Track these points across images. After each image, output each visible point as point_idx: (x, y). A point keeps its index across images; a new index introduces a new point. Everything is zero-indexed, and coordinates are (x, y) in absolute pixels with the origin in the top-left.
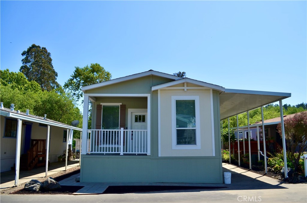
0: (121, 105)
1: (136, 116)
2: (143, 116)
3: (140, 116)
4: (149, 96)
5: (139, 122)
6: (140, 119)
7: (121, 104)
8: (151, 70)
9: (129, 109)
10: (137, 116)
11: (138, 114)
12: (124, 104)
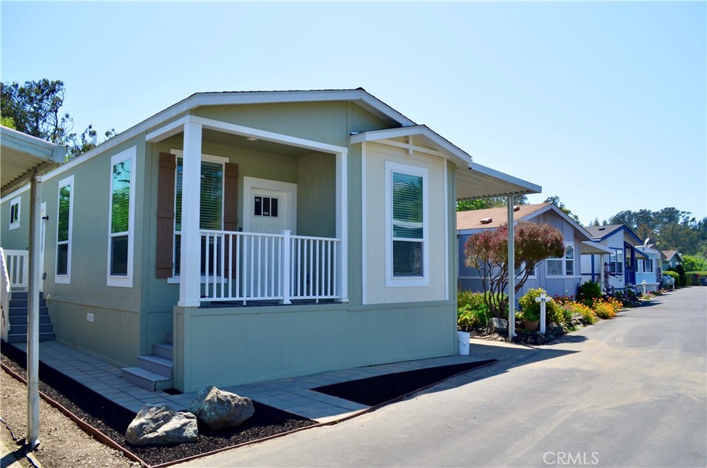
0: (226, 163)
1: (256, 198)
2: (272, 199)
3: (267, 200)
4: (342, 152)
5: (264, 215)
6: (266, 209)
7: (227, 160)
8: (360, 89)
9: (245, 178)
10: (260, 198)
11: (263, 194)
12: (235, 161)
